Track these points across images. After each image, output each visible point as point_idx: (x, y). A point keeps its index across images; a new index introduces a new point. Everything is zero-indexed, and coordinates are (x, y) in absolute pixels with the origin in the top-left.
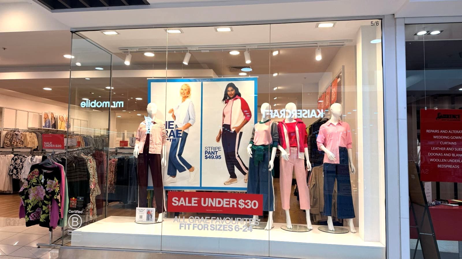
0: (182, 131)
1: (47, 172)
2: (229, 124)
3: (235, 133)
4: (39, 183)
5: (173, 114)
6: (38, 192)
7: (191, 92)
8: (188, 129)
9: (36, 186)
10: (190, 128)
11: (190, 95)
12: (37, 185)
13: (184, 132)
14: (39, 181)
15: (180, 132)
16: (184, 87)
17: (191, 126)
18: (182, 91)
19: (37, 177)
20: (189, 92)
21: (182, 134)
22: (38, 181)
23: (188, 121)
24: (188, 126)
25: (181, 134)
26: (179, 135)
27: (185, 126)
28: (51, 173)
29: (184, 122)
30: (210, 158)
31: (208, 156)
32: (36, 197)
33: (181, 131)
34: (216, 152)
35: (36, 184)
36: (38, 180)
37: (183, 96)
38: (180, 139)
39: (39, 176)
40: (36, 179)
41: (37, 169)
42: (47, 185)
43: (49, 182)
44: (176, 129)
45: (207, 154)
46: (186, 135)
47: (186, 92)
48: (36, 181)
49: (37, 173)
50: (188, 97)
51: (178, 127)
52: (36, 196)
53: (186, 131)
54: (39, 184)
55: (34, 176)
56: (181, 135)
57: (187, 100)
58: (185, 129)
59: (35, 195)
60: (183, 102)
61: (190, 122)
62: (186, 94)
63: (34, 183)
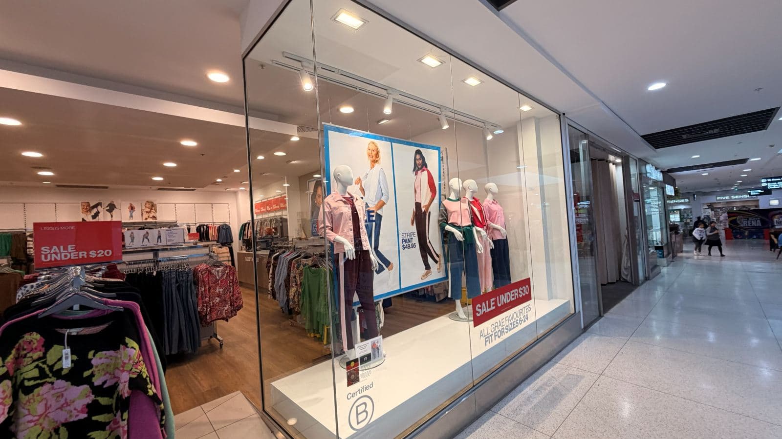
0: (375, 211)
1: (82, 333)
2: (420, 202)
3: (425, 213)
4: (47, 376)
5: (361, 186)
6: (46, 405)
7: (381, 154)
8: (381, 210)
9: (36, 391)
10: (384, 207)
11: (379, 159)
12: (42, 385)
13: (377, 213)
14: (47, 369)
15: (372, 214)
16: (372, 147)
17: (385, 205)
18: (370, 152)
19: (39, 359)
20: (377, 155)
21: (375, 215)
22: (42, 370)
23: (381, 198)
24: (381, 205)
25: (373, 216)
26: (371, 218)
27: (377, 205)
28: (102, 331)
29: (376, 199)
30: (407, 248)
31: (405, 245)
32: (41, 425)
33: (373, 212)
34: (412, 238)
35: (39, 381)
36: (44, 366)
37: (372, 159)
38: (374, 223)
39: (45, 354)
40: (37, 366)
41: (35, 333)
42: (94, 369)
43: (99, 359)
44: (367, 209)
45: (404, 243)
46: (379, 217)
47: (374, 153)
48: (36, 373)
49: (34, 346)
50: (377, 161)
51: (369, 207)
52: (41, 421)
53: (379, 212)
54: (48, 380)
55: (25, 356)
56: (374, 218)
57: (376, 165)
58: (378, 210)
59: (36, 418)
60: (371, 168)
61: (383, 199)
62: (375, 157)
63: (29, 380)
